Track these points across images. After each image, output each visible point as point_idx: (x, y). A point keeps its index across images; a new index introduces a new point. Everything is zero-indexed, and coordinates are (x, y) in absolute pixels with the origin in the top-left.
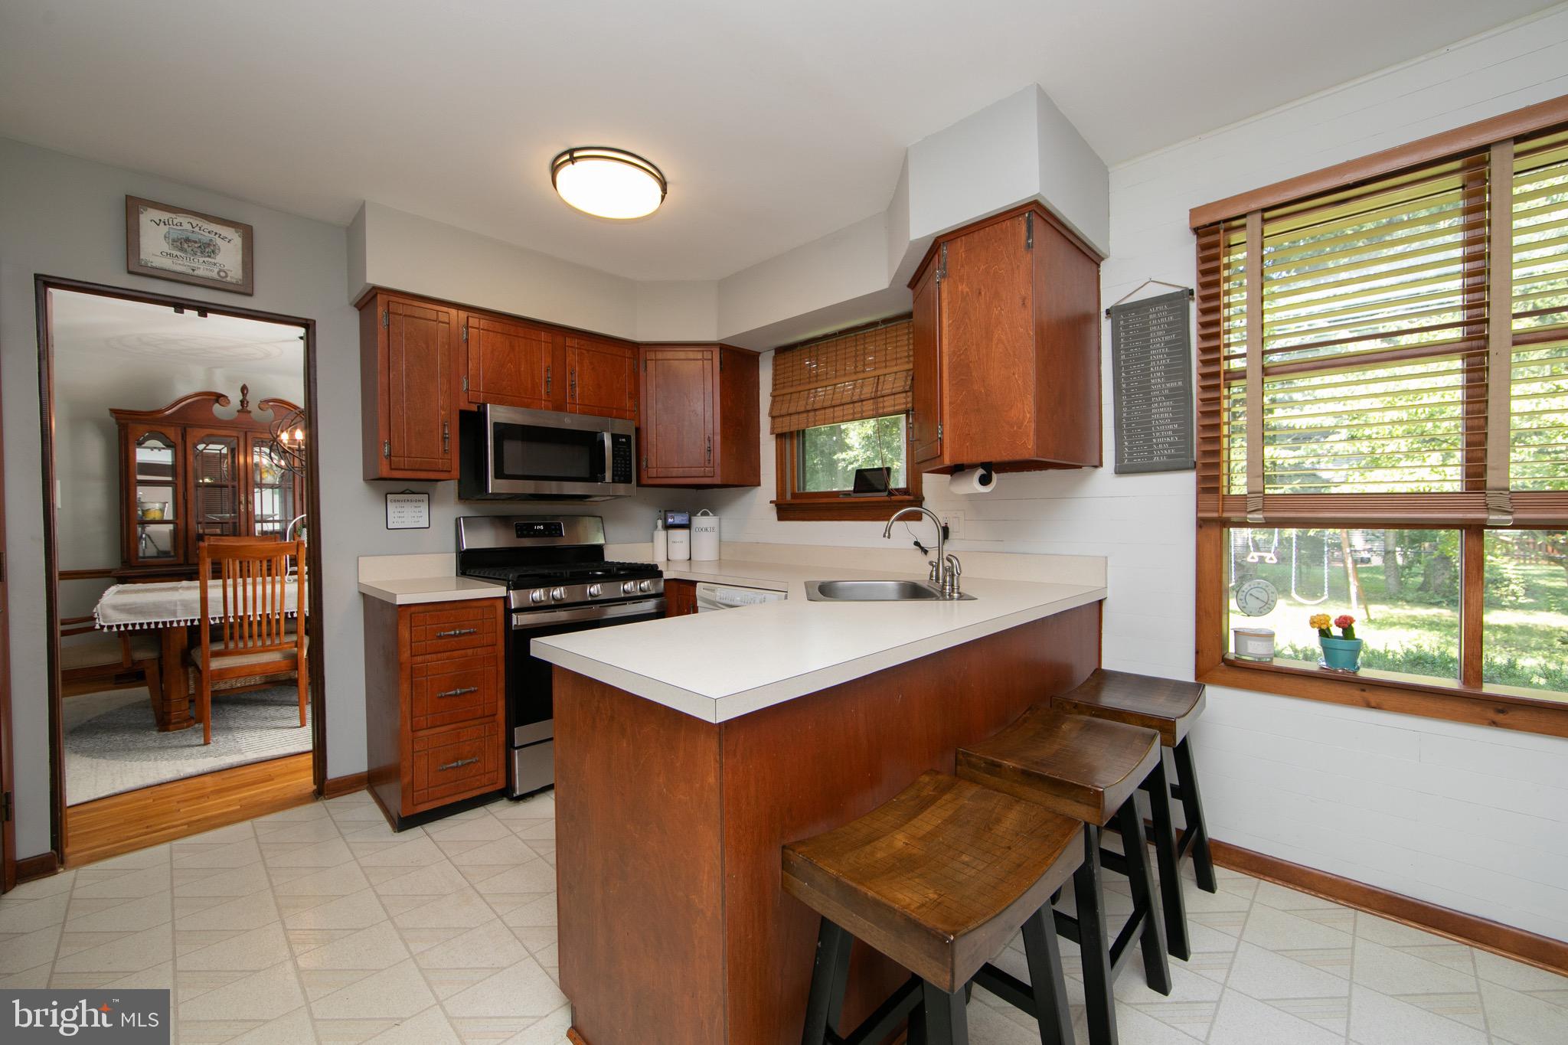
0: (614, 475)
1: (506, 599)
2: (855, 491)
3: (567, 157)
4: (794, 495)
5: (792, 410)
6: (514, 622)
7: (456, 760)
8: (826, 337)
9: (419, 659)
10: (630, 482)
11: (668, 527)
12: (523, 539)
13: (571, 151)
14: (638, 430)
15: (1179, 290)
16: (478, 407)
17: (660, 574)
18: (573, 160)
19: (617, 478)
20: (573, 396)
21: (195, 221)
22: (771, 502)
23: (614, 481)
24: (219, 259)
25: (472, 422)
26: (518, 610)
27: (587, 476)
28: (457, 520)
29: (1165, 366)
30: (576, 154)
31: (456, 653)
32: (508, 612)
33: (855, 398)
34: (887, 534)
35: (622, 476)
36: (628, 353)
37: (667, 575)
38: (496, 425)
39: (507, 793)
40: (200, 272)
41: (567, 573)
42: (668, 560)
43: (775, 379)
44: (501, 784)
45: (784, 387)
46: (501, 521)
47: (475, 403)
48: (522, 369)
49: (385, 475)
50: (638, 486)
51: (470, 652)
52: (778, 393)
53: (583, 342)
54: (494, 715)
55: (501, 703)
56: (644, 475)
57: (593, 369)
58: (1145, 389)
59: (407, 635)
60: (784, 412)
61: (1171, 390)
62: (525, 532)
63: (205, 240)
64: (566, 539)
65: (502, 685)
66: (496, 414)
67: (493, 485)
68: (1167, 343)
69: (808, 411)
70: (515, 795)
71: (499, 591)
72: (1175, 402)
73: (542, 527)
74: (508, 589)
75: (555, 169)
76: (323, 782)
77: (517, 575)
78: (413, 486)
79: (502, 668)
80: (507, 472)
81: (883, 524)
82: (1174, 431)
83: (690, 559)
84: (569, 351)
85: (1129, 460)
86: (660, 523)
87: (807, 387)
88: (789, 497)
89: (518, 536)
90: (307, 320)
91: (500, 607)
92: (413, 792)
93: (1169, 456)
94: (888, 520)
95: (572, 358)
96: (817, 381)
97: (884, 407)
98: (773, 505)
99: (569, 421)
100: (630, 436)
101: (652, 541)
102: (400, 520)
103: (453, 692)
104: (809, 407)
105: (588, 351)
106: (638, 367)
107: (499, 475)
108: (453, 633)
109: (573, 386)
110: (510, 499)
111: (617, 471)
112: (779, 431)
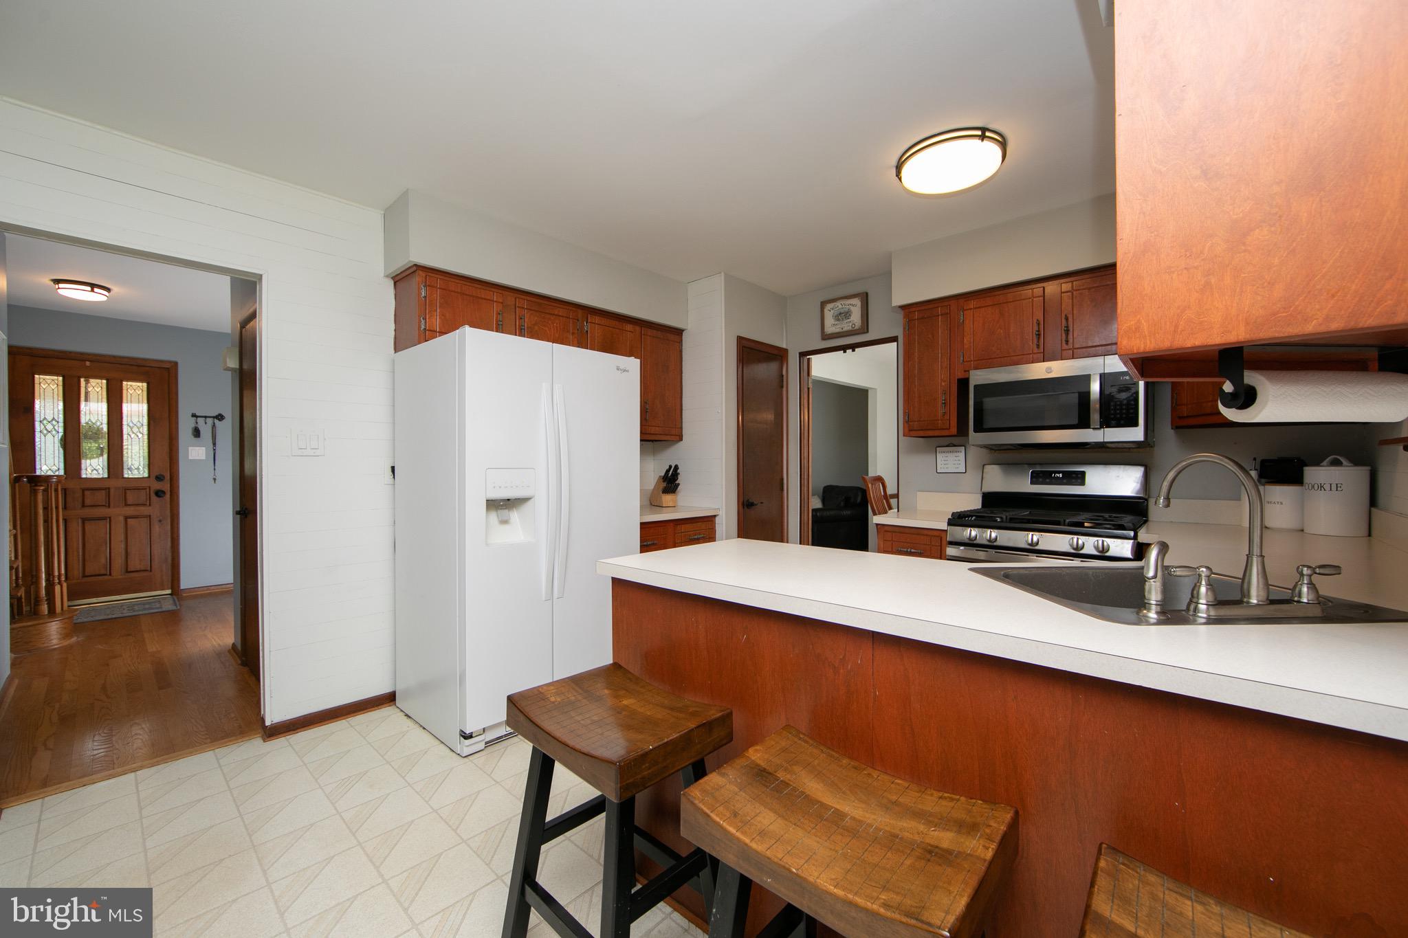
0: (1104, 420)
10: (1136, 425)
19: (1112, 423)
20: (1068, 342)
21: (843, 302)
23: (1108, 426)
24: (852, 318)
27: (1076, 422)
28: (983, 467)
32: (947, 544)
35: (1123, 419)
38: (976, 388)
40: (845, 329)
47: (968, 371)
48: (1011, 331)
49: (907, 434)
53: (1082, 283)
62: (1041, 479)
63: (846, 310)
67: (972, 438)
73: (1061, 475)
80: (985, 425)
84: (1064, 296)
89: (1032, 482)
90: (894, 337)
91: (944, 539)
99: (1054, 369)
102: (945, 466)
107: (978, 429)
109: (1068, 332)
111: (1112, 414)
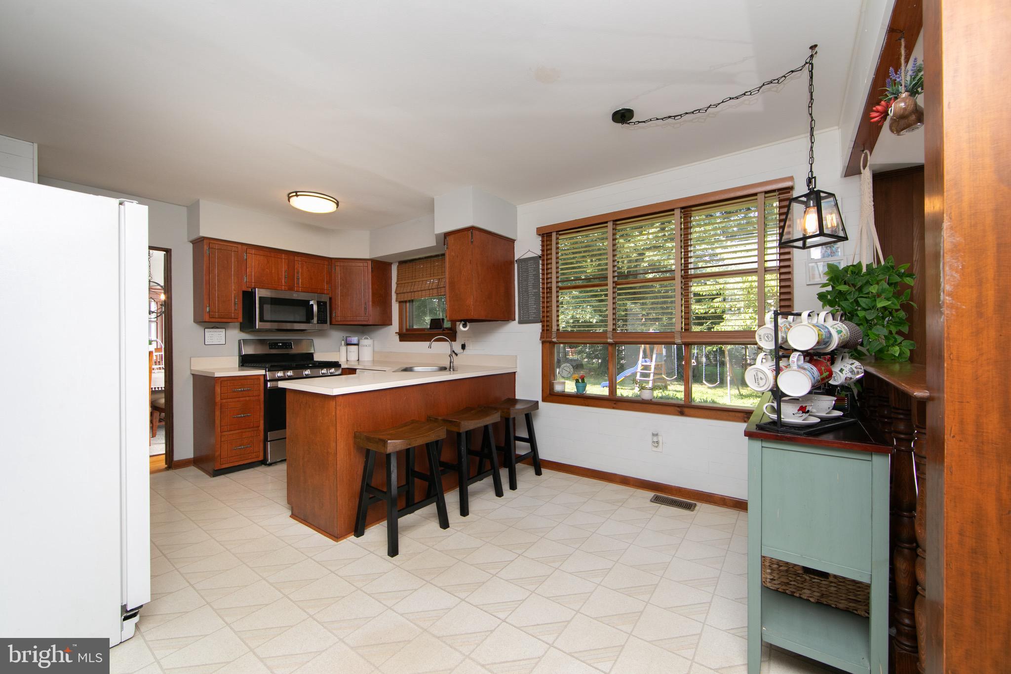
0: (318, 320)
1: (265, 376)
2: (430, 328)
3: (295, 194)
4: (407, 330)
5: (405, 291)
6: (269, 386)
7: (241, 446)
8: (420, 259)
9: (224, 401)
10: (326, 323)
11: (348, 344)
12: (272, 350)
13: (296, 192)
14: (330, 299)
15: (537, 255)
16: (252, 289)
17: (340, 366)
18: (297, 196)
19: (319, 322)
20: (298, 284)
22: (396, 333)
23: (318, 323)
25: (248, 297)
26: (270, 381)
27: (305, 320)
28: (239, 341)
29: (533, 283)
30: (298, 194)
31: (241, 399)
32: (266, 381)
33: (430, 288)
34: (430, 347)
35: (322, 320)
36: (326, 263)
37: (343, 366)
38: (260, 298)
39: (264, 462)
41: (294, 364)
42: (347, 360)
43: (398, 276)
44: (261, 458)
45: (402, 280)
46: (262, 342)
47: (250, 287)
48: (273, 272)
49: (207, 320)
50: (330, 324)
51: (248, 398)
52: (399, 283)
53: (303, 258)
54: (258, 427)
55: (262, 422)
56: (333, 320)
57: (308, 271)
58: (527, 291)
59: (219, 390)
60: (401, 291)
61: (534, 292)
62: (273, 347)
64: (295, 350)
65: (262, 413)
66: (259, 293)
67: (258, 324)
68: (534, 275)
69: (411, 292)
70: (268, 463)
71: (262, 372)
72: (536, 297)
73: (282, 345)
74: (266, 371)
75: (289, 198)
76: (172, 462)
77: (270, 365)
78: (217, 325)
79: (262, 406)
80: (265, 319)
81: (428, 343)
82: (535, 308)
83: (358, 360)
84: (296, 262)
85: (523, 318)
86: (343, 342)
87: (412, 281)
88: (404, 331)
89: (270, 348)
90: (167, 249)
91: (262, 379)
92: (221, 459)
93: (534, 317)
94: (430, 341)
95: (298, 266)
96: (415, 279)
97: (441, 293)
98: (397, 334)
99: (295, 296)
100: (326, 302)
101: (339, 351)
102: (211, 341)
103: (240, 416)
104: (412, 290)
105: (306, 262)
106: (331, 269)
107: (261, 320)
108: (240, 390)
109: (298, 279)
110: (266, 331)
111: (320, 318)
112: (400, 300)
